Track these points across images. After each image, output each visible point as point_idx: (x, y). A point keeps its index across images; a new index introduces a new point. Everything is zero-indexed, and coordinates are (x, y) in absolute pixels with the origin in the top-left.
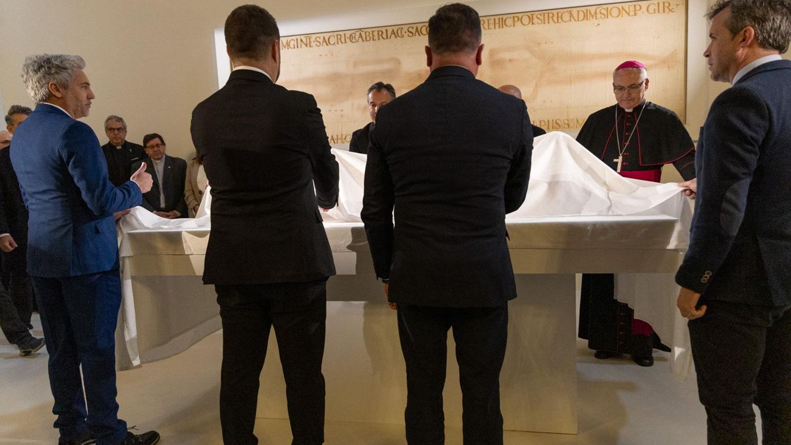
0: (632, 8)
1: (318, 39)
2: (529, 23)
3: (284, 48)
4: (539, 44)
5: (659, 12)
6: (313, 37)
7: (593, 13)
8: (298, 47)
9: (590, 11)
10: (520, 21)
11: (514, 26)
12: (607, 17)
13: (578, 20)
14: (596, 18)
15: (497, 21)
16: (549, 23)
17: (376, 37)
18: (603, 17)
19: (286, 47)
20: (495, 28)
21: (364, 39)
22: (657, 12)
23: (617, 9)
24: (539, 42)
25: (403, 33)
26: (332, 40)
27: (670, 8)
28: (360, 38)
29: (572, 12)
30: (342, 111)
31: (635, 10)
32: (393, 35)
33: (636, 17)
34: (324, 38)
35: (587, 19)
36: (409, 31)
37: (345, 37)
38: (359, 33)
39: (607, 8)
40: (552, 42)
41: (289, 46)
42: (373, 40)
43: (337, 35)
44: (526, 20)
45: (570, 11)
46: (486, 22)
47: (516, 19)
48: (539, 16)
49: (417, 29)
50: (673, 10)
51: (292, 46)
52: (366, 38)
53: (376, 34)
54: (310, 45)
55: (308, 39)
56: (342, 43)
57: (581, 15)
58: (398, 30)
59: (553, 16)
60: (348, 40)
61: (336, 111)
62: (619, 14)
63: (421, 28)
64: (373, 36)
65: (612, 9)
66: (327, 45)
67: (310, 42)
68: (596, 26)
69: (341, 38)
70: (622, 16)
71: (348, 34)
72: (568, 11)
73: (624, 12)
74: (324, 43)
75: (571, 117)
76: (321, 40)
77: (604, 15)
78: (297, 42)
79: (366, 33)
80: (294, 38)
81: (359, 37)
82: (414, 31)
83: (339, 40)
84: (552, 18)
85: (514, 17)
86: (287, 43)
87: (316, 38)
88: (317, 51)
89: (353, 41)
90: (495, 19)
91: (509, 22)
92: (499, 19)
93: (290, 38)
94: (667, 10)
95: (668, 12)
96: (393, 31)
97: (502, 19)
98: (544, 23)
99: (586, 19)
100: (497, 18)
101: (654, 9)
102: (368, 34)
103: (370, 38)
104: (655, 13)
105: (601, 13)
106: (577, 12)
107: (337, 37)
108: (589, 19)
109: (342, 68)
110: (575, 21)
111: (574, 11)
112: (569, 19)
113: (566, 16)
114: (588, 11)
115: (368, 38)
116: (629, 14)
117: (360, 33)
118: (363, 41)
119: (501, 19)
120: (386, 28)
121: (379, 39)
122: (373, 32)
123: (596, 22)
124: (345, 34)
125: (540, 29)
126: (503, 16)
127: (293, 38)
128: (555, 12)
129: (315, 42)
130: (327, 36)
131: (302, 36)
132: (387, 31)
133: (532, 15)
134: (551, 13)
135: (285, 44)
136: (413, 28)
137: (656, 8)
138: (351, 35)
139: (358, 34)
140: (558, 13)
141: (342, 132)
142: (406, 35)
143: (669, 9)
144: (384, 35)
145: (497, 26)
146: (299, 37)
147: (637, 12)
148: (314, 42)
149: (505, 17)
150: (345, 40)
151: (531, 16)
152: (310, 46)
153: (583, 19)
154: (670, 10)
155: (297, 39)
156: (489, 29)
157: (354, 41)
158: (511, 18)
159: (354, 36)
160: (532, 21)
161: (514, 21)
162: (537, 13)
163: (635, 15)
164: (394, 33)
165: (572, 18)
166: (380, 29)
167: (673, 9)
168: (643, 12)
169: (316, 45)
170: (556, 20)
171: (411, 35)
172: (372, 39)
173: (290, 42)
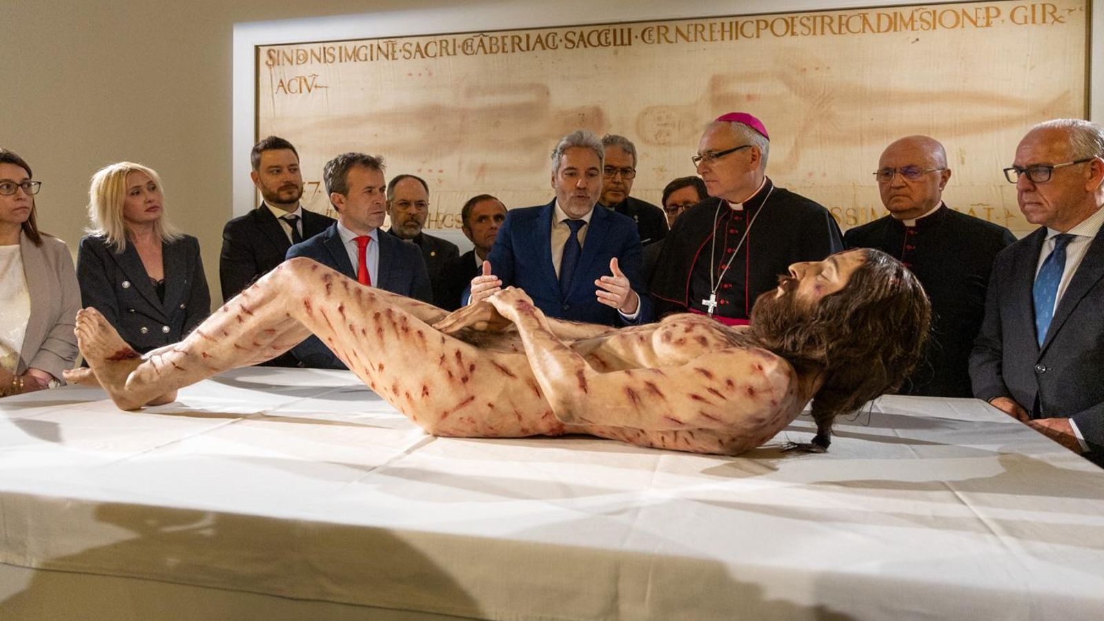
0: (982, 13)
1: (407, 47)
2: (786, 33)
3: (348, 59)
4: (804, 70)
5: (1034, 22)
6: (400, 42)
7: (907, 19)
8: (372, 60)
9: (901, 15)
10: (769, 28)
11: (758, 37)
12: (934, 28)
13: (879, 32)
14: (913, 29)
15: (727, 28)
16: (823, 33)
17: (508, 48)
18: (926, 26)
19: (353, 59)
20: (723, 39)
21: (488, 50)
22: (1029, 20)
23: (953, 14)
24: (804, 67)
25: (557, 41)
26: (433, 49)
27: (1057, 15)
28: (481, 48)
29: (866, 16)
30: (441, 171)
31: (988, 17)
32: (539, 45)
33: (989, 28)
34: (418, 46)
35: (895, 30)
36: (567, 39)
37: (454, 45)
38: (479, 38)
39: (934, 12)
40: (828, 68)
41: (358, 56)
42: (503, 51)
43: (441, 41)
44: (780, 27)
45: (864, 15)
46: (707, 27)
47: (762, 25)
48: (805, 21)
49: (582, 35)
50: (1060, 19)
51: (362, 57)
52: (491, 48)
53: (508, 41)
54: (393, 55)
55: (390, 46)
56: (448, 54)
57: (885, 22)
58: (548, 36)
59: (832, 21)
60: (459, 50)
61: (430, 171)
62: (957, 23)
63: (589, 35)
64: (504, 44)
65: (943, 13)
66: (423, 57)
67: (394, 51)
68: (912, 43)
69: (447, 46)
70: (963, 27)
71: (460, 39)
72: (859, 14)
73: (965, 18)
74: (418, 54)
75: (862, 206)
76: (413, 49)
77: (928, 23)
78: (371, 50)
79: (491, 38)
80: (367, 43)
81: (479, 46)
82: (576, 39)
83: (444, 50)
84: (829, 25)
85: (758, 21)
86: (354, 52)
87: (404, 46)
88: (403, 66)
89: (467, 52)
90: (723, 24)
91: (750, 29)
92: (731, 23)
93: (359, 44)
94: (1049, 19)
95: (1053, 23)
96: (539, 37)
97: (737, 23)
98: (814, 34)
99: (893, 28)
100: (727, 21)
101: (1026, 17)
102: (494, 41)
103: (498, 47)
104: (1026, 22)
105: (922, 19)
106: (876, 16)
107: (441, 44)
108: (898, 29)
109: (445, 97)
110: (873, 32)
111: (872, 16)
112: (861, 27)
113: (856, 23)
114: (898, 15)
115: (494, 49)
116: (975, 24)
117: (481, 40)
118: (486, 53)
119: (734, 25)
120: (527, 32)
121: (513, 51)
122: (503, 38)
123: (913, 35)
124: (454, 40)
125: (807, 45)
126: (738, 19)
127: (364, 43)
128: (835, 15)
129: (403, 51)
130: (423, 42)
131: (380, 40)
132: (528, 36)
133: (793, 18)
134: (828, 16)
135: (350, 53)
136: (574, 34)
137: (1029, 13)
138: (465, 42)
139: (477, 41)
140: (840, 17)
141: (438, 210)
142: (561, 46)
143: (1053, 16)
144: (523, 45)
145: (727, 35)
146: (375, 43)
147: (991, 20)
148: (401, 51)
149: (741, 20)
150: (454, 50)
151: (790, 21)
152: (393, 59)
153: (887, 30)
154: (1056, 19)
155: (372, 46)
156: (712, 40)
157: (469, 51)
158: (752, 22)
159: (469, 44)
160: (792, 29)
161: (758, 29)
162: (801, 15)
163: (988, 25)
164: (541, 42)
165: (867, 26)
166: (517, 33)
167: (1061, 17)
168: (1003, 21)
169: (404, 57)
170: (836, 29)
171: (570, 45)
172: (501, 50)
173: (359, 50)
